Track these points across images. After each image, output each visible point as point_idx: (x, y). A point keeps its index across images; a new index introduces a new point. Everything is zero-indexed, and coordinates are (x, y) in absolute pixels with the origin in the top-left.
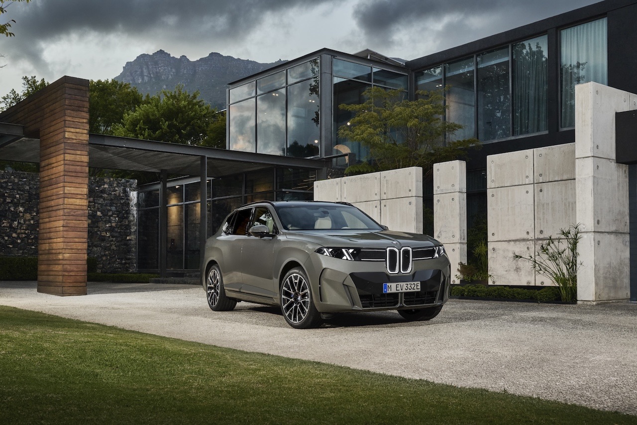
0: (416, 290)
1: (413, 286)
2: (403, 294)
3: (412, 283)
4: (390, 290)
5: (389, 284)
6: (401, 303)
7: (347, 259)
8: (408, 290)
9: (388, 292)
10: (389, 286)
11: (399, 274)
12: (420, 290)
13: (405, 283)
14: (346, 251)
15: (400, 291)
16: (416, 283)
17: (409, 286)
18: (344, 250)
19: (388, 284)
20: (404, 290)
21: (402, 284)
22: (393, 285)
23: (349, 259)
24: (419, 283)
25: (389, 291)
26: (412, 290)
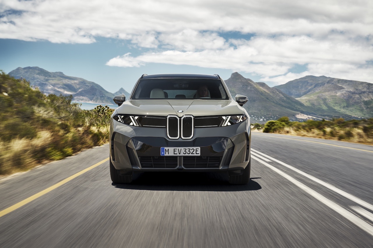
0: (195, 155)
1: (191, 151)
2: (182, 157)
3: (191, 148)
4: (167, 153)
5: (167, 148)
6: (180, 165)
7: (133, 125)
8: (187, 155)
9: (165, 155)
10: (167, 150)
11: (180, 140)
12: (199, 155)
13: (182, 148)
14: (132, 117)
15: (178, 155)
16: (195, 148)
17: (187, 151)
18: (131, 117)
19: (165, 148)
20: (182, 154)
21: (180, 148)
22: (171, 149)
23: (135, 125)
24: (199, 148)
25: (167, 155)
26: (191, 155)
